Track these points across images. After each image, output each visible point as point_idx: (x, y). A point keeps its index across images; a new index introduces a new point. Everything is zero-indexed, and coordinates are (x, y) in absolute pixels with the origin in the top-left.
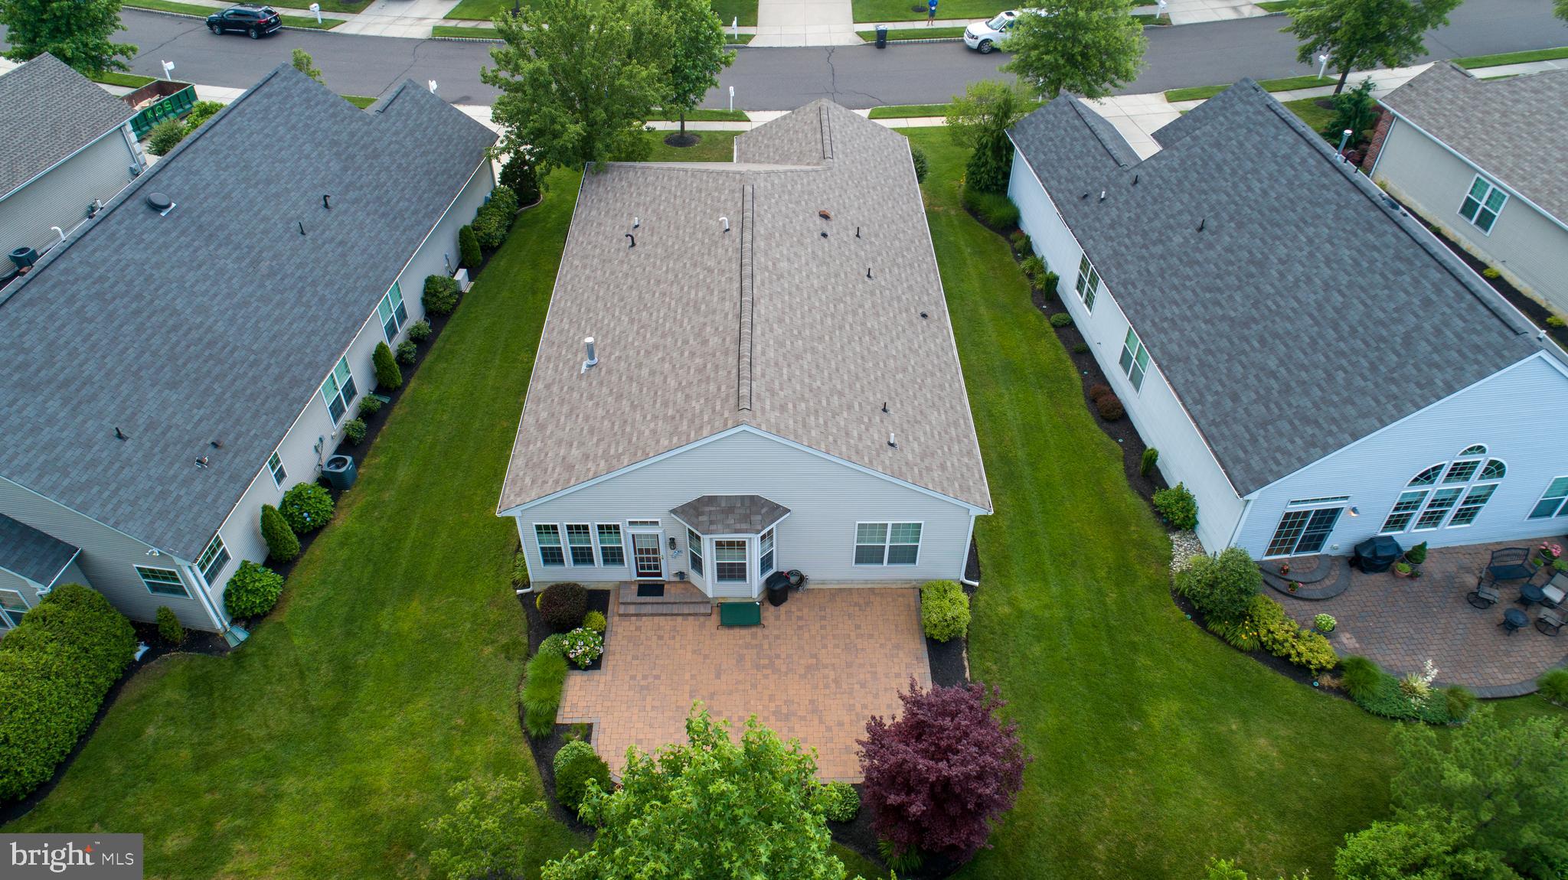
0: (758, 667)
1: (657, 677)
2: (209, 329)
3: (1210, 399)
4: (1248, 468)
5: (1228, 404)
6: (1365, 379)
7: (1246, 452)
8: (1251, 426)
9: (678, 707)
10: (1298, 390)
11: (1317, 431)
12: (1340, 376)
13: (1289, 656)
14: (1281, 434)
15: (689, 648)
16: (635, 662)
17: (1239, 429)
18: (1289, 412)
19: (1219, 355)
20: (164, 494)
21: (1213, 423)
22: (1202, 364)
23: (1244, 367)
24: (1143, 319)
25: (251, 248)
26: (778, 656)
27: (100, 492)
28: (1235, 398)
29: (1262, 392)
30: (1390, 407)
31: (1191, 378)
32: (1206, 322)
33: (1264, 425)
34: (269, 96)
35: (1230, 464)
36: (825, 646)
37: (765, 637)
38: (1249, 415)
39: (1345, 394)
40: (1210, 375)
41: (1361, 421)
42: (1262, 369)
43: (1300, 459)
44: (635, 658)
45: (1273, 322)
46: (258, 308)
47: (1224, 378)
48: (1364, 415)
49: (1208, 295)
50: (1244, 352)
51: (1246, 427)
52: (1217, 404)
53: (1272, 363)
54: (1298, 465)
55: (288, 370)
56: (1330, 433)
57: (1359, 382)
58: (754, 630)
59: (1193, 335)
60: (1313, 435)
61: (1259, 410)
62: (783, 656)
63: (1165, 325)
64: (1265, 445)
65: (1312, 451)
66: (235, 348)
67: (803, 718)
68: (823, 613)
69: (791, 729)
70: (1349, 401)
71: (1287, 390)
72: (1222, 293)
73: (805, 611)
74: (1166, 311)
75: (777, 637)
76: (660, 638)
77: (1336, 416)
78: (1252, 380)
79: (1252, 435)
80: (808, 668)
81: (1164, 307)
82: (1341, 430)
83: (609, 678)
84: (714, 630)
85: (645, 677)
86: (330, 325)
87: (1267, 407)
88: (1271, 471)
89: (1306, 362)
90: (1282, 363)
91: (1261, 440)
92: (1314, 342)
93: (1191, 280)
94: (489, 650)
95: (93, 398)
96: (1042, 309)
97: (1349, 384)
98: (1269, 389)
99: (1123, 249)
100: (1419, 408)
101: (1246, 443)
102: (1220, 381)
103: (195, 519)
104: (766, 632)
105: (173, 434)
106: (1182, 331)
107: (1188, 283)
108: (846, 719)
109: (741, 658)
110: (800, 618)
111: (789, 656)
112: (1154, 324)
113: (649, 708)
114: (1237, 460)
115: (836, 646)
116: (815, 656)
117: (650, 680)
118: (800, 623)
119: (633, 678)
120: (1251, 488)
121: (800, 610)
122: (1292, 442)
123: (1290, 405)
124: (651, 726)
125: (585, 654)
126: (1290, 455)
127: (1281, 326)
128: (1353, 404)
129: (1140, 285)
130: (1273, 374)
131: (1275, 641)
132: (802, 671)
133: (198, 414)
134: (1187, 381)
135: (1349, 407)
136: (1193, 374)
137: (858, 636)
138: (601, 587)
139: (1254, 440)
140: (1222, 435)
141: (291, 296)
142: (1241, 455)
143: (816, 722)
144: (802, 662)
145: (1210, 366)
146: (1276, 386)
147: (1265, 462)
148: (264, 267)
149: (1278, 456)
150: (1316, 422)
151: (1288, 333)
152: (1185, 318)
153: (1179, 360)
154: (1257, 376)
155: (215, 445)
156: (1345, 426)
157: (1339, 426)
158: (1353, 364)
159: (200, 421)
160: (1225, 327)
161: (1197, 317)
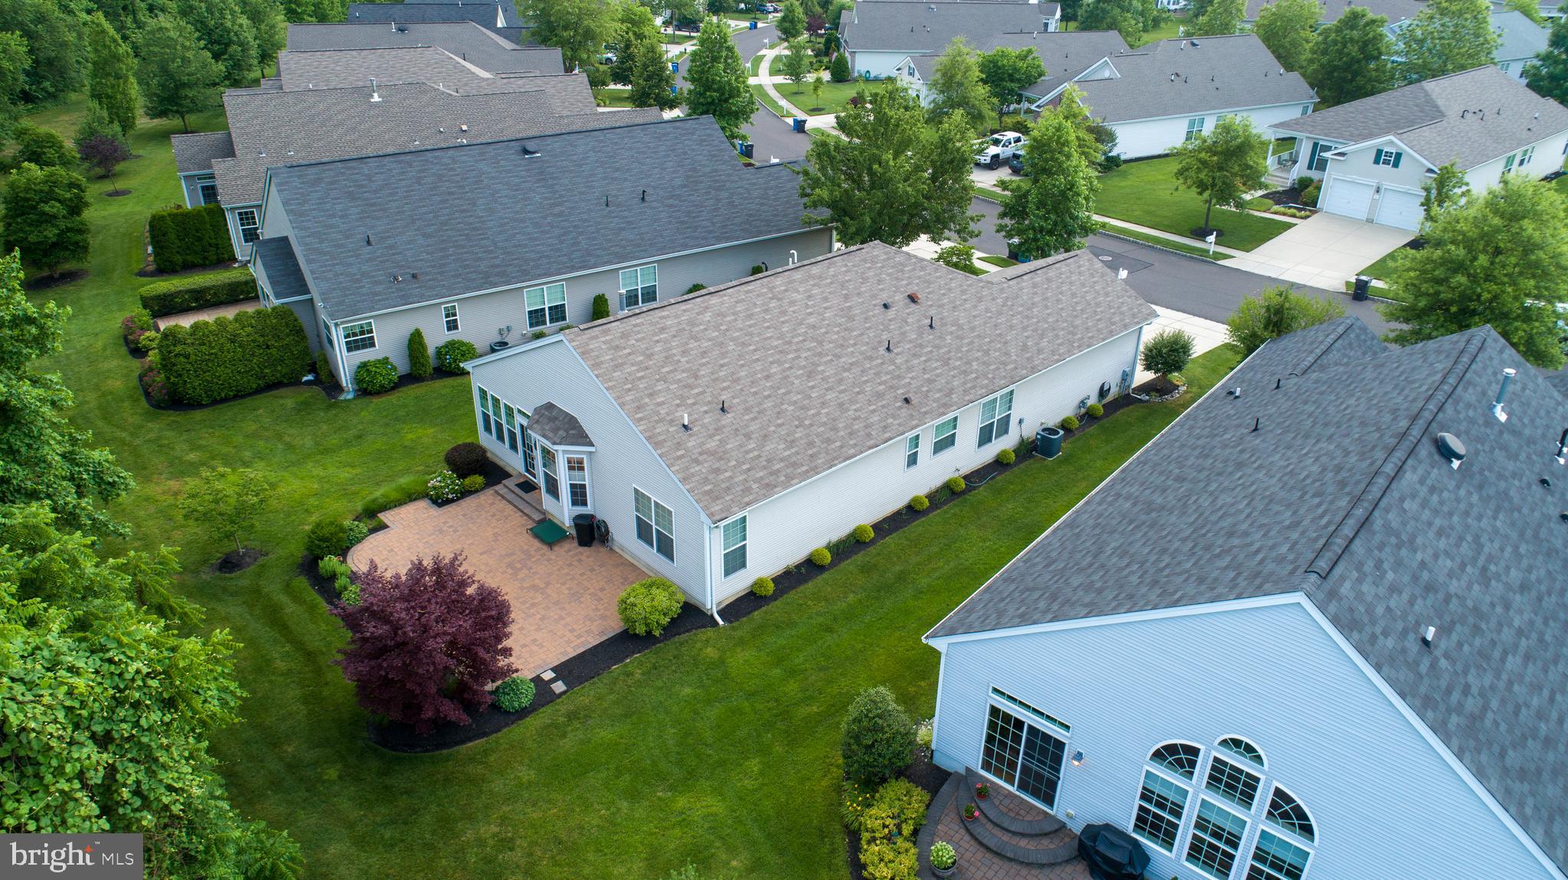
1: (455, 531)
2: (483, 222)
15: (497, 530)
16: (460, 517)
20: (358, 281)
25: (561, 196)
26: (530, 569)
27: (327, 260)
34: (674, 128)
36: (563, 584)
37: (543, 554)
44: (465, 515)
46: (527, 227)
55: (507, 266)
58: (544, 547)
62: (533, 570)
66: (488, 238)
68: (597, 568)
73: (590, 559)
75: (548, 560)
76: (493, 515)
80: (534, 586)
83: (436, 514)
84: (524, 531)
85: (450, 527)
86: (565, 259)
95: (378, 218)
103: (358, 302)
104: (548, 553)
105: (399, 258)
109: (510, 554)
110: (579, 561)
111: (535, 573)
115: (570, 588)
116: (548, 584)
117: (451, 530)
118: (575, 563)
119: (446, 522)
121: (588, 557)
125: (435, 488)
132: (527, 585)
133: (425, 256)
137: (593, 594)
138: (507, 469)
141: (557, 232)
144: (536, 581)
148: (557, 210)
155: (414, 276)
159: (421, 260)
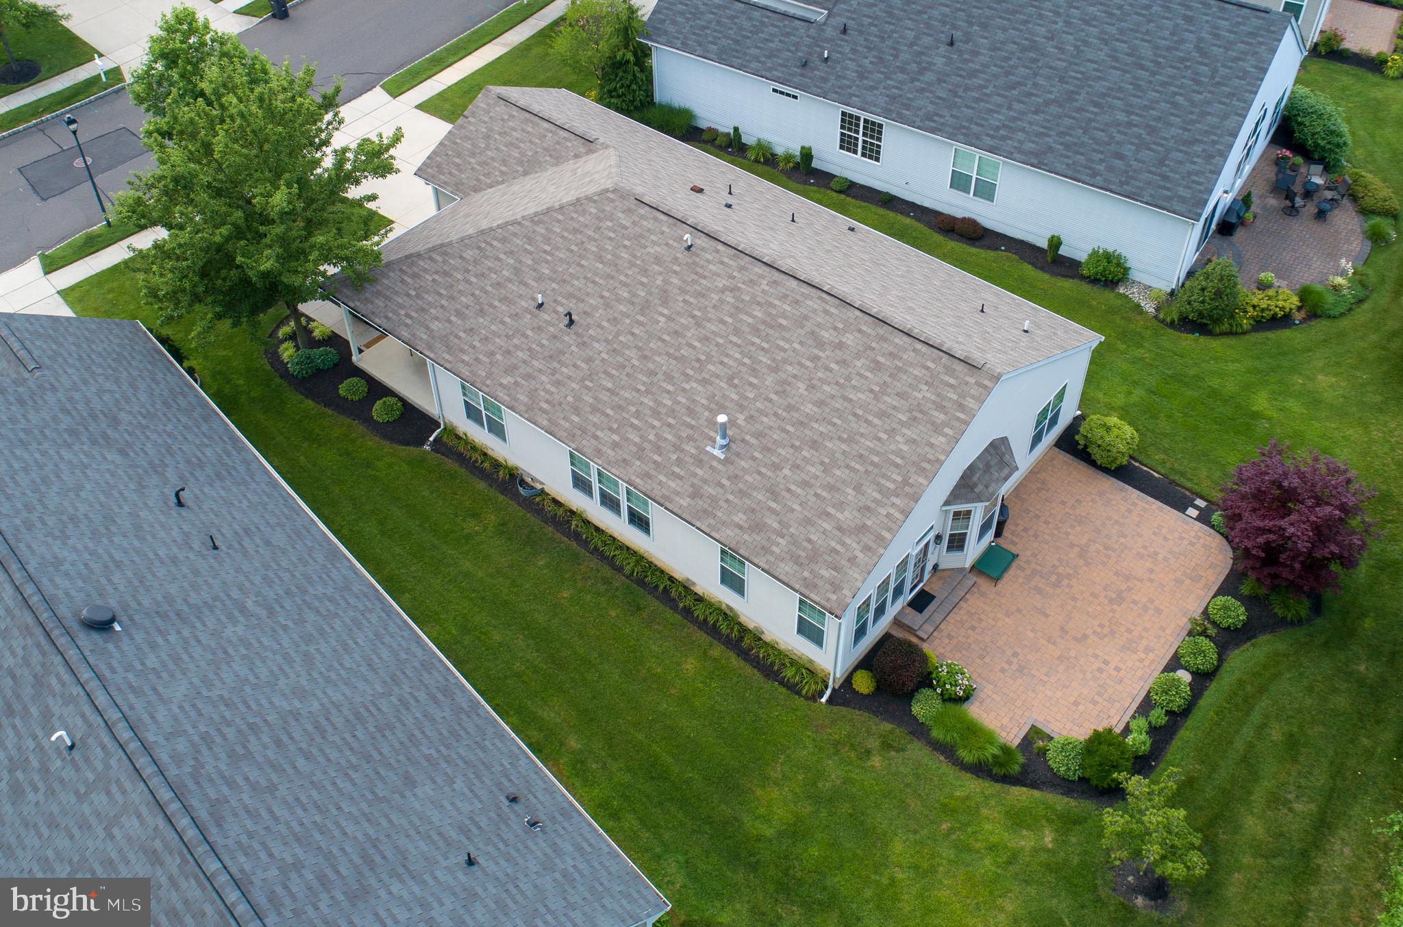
0: (1057, 585)
1: (1015, 654)
3: (1101, 168)
4: (1183, 200)
5: (1118, 163)
6: (1200, 93)
7: (1168, 189)
8: (1153, 169)
9: (1058, 658)
10: (1160, 125)
11: (1202, 146)
12: (1180, 99)
13: (1276, 314)
14: (1181, 163)
15: (1000, 615)
16: (987, 659)
17: (1145, 176)
18: (1171, 144)
19: (1073, 133)
20: (566, 876)
21: (1122, 184)
22: (1067, 146)
23: (1103, 131)
24: (978, 137)
25: (217, 599)
26: (1054, 566)
28: (1120, 156)
29: (1136, 141)
30: (1235, 102)
31: (1070, 162)
32: (1036, 112)
33: (1161, 163)
35: (1164, 204)
36: (1067, 534)
37: (1028, 562)
38: (1143, 162)
39: (1197, 110)
40: (1081, 150)
41: (1227, 123)
42: (1119, 125)
43: (1212, 172)
44: (982, 657)
45: (1090, 86)
47: (1096, 147)
48: (1225, 117)
49: (1015, 92)
50: (1090, 120)
51: (1150, 172)
52: (1111, 169)
53: (1122, 117)
54: (1215, 177)
56: (1214, 143)
57: (1197, 97)
58: (1014, 565)
59: (1036, 128)
60: (1204, 150)
61: (1145, 154)
62: (1057, 564)
63: (1002, 132)
64: (1177, 176)
65: (1214, 161)
67: (1129, 589)
68: (1031, 514)
69: (1135, 602)
70: (1204, 114)
71: (1152, 131)
72: (1026, 85)
73: (1020, 522)
74: (991, 122)
75: (1034, 555)
76: (973, 628)
77: (1206, 128)
78: (1118, 137)
79: (1160, 175)
80: (1080, 556)
81: (986, 120)
82: (1220, 136)
83: (991, 687)
84: (994, 589)
85: (1009, 663)
87: (1150, 149)
88: (1200, 191)
89: (1145, 103)
90: (1129, 113)
91: (1171, 175)
92: (1137, 87)
93: (987, 87)
94: (876, 761)
96: (811, 184)
97: (1192, 103)
98: (1139, 136)
99: (896, 91)
100: (1256, 93)
101: (1162, 183)
102: (1094, 150)
104: (1022, 558)
105: (483, 822)
106: (1023, 130)
107: (987, 91)
108: (1148, 565)
109: (1039, 591)
110: (1025, 530)
111: (1060, 560)
112: (992, 137)
113: (1045, 679)
114: (1169, 199)
115: (1073, 527)
116: (1072, 545)
117: (1015, 660)
118: (1031, 533)
119: (1003, 671)
120: (1199, 211)
121: (1017, 525)
122: (1195, 163)
123: (1165, 139)
124: (1065, 687)
126: (1203, 173)
127: (1100, 86)
128: (1209, 114)
129: (945, 112)
130: (1130, 124)
131: (1263, 310)
132: (1081, 562)
133: (461, 787)
134: (1067, 165)
135: (1209, 118)
136: (1068, 157)
137: (1073, 507)
139: (1165, 177)
140: (1138, 187)
142: (1168, 193)
143: (1139, 584)
144: (1072, 556)
145: (1076, 144)
146: (1141, 131)
147: (1190, 188)
149: (1194, 178)
150: (1197, 141)
151: (1111, 89)
152: (1014, 119)
153: (1045, 153)
154: (1119, 132)
155: (512, 801)
156: (1219, 132)
157: (1215, 134)
158: (1181, 87)
160: (1054, 109)
161: (1023, 113)
